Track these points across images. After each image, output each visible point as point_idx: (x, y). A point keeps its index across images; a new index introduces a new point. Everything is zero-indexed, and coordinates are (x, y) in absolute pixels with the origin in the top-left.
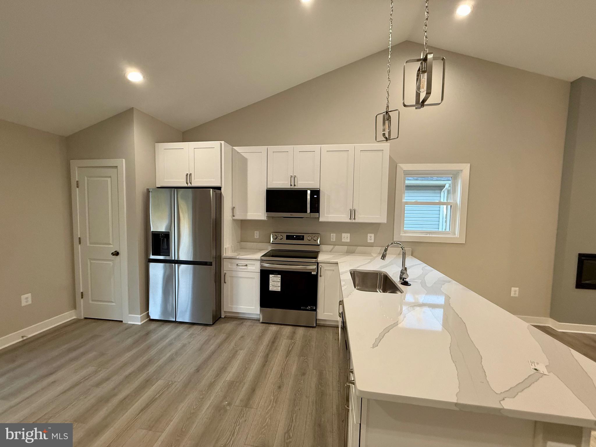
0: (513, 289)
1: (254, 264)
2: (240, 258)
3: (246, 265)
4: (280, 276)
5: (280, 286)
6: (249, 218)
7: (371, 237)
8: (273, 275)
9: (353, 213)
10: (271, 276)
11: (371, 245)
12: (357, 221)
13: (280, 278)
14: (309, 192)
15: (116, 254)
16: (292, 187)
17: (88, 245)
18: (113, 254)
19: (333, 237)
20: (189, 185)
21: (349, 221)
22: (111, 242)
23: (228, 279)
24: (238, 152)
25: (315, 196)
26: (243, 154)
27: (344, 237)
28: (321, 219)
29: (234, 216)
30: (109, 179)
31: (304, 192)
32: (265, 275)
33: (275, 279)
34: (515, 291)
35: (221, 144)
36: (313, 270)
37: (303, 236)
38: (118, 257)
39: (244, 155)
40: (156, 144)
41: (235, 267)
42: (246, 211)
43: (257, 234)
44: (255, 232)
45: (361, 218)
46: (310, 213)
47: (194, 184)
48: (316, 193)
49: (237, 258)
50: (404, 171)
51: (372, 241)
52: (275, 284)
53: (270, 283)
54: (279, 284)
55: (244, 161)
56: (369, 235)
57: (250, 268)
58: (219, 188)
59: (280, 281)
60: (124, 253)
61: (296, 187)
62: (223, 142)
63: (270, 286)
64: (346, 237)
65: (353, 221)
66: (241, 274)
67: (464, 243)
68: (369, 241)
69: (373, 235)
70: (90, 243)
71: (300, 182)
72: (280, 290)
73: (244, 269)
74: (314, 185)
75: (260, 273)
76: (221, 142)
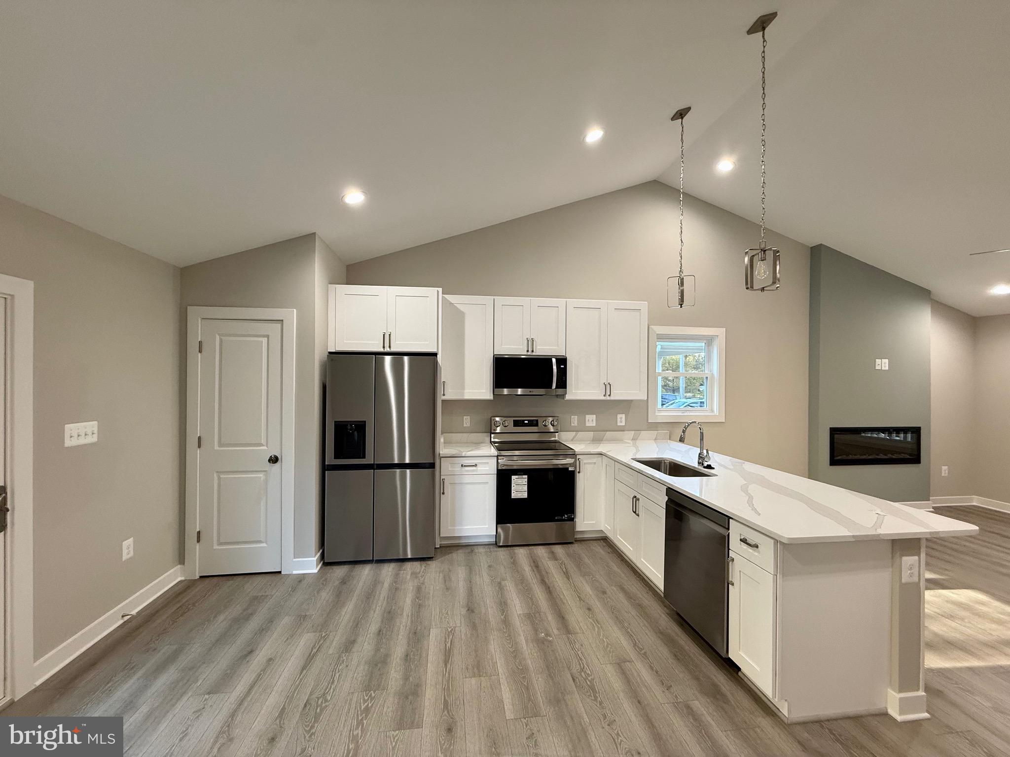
1: (488, 463)
2: (467, 455)
3: (476, 465)
4: (526, 476)
5: (527, 490)
6: (467, 396)
7: (621, 418)
8: (517, 477)
9: (608, 387)
10: (513, 477)
11: (622, 429)
12: (612, 398)
13: (526, 480)
14: (554, 360)
15: (274, 460)
16: (529, 354)
17: (216, 448)
18: (271, 461)
19: (575, 420)
20: (387, 349)
21: (603, 398)
22: (263, 441)
23: (448, 489)
24: (451, 303)
25: (562, 366)
26: (458, 306)
27: (588, 421)
28: (568, 397)
29: (444, 395)
30: (265, 340)
31: (546, 361)
32: (504, 478)
33: (520, 481)
35: (438, 291)
36: (570, 465)
37: (537, 421)
38: (277, 465)
39: (461, 308)
40: (329, 285)
41: (458, 469)
42: (462, 387)
43: (467, 421)
44: (465, 417)
45: (618, 394)
46: (556, 388)
47: (394, 348)
48: (562, 361)
49: (463, 455)
50: (657, 334)
51: (623, 424)
52: (520, 488)
53: (513, 488)
54: (526, 488)
55: (461, 315)
56: (619, 416)
57: (481, 469)
58: (435, 355)
59: (526, 483)
60: (288, 459)
61: (534, 354)
62: (440, 290)
63: (512, 492)
64: (591, 420)
65: (608, 398)
66: (467, 479)
67: (724, 421)
68: (619, 424)
69: (623, 416)
70: (220, 445)
71: (539, 347)
72: (526, 497)
73: (473, 471)
74: (561, 353)
75: (496, 475)
76: (437, 289)
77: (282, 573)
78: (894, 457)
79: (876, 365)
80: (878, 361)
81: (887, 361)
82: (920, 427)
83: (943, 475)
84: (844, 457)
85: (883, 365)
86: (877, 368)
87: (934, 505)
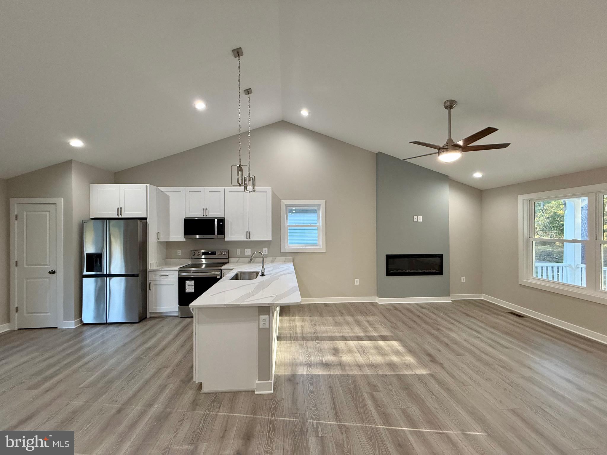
0: (356, 280)
1: (174, 274)
2: (162, 270)
3: (168, 276)
4: (194, 281)
5: (194, 288)
6: (171, 240)
7: (265, 250)
8: (188, 281)
9: (248, 234)
10: (186, 281)
11: (266, 256)
12: (251, 239)
13: (194, 283)
14: (216, 220)
15: (53, 272)
16: (204, 217)
17: (25, 266)
18: (50, 273)
19: (239, 252)
20: (120, 216)
21: (246, 240)
22: (48, 263)
23: (153, 287)
24: (162, 191)
25: (220, 223)
26: (166, 193)
27: (247, 252)
28: (226, 239)
29: (158, 239)
30: (48, 214)
31: (212, 220)
32: (182, 281)
33: (190, 284)
34: (357, 281)
35: (147, 186)
36: (218, 275)
37: (216, 252)
38: (55, 275)
39: (168, 193)
40: (90, 184)
41: (158, 277)
42: (168, 235)
43: (179, 252)
44: (178, 251)
45: (255, 237)
46: (217, 235)
47: (124, 216)
48: (221, 221)
49: (160, 270)
51: (267, 253)
52: (190, 287)
53: (186, 287)
54: (193, 287)
55: (167, 198)
56: (263, 249)
57: (170, 277)
58: (145, 219)
59: (194, 285)
60: (60, 272)
61: (207, 217)
62: (148, 185)
63: (186, 289)
64: (248, 252)
65: (249, 240)
66: (163, 282)
67: (325, 251)
68: (265, 253)
69: (267, 249)
70: (27, 265)
71: (210, 213)
72: (194, 292)
73: (166, 278)
74: (221, 215)
75: (178, 281)
76: (146, 184)
77: (58, 328)
78: (426, 271)
79: (414, 219)
80: (415, 217)
81: (421, 216)
82: (443, 254)
83: (462, 281)
84: (395, 271)
85: (419, 219)
86: (415, 221)
87: (452, 299)
